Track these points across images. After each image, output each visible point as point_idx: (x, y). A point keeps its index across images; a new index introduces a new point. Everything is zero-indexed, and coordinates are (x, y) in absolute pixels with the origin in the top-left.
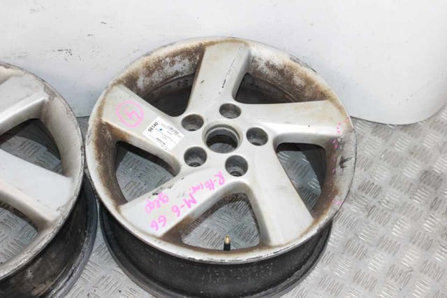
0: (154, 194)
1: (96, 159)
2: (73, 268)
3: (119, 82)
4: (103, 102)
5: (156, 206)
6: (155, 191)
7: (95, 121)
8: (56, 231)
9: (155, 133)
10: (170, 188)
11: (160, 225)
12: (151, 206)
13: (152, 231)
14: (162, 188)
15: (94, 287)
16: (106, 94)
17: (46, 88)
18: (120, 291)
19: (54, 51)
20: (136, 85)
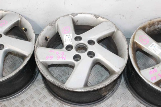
0: (152, 68)
1: (132, 53)
2: (114, 88)
3: (140, 28)
4: (135, 34)
5: (153, 73)
6: (152, 67)
7: (132, 40)
8: (119, 75)
9: (153, 48)
10: (158, 67)
11: (154, 79)
12: (151, 72)
13: (151, 81)
14: (155, 67)
15: (120, 96)
16: (136, 32)
17: (116, 27)
18: (129, 99)
19: (118, 15)
20: (145, 30)
